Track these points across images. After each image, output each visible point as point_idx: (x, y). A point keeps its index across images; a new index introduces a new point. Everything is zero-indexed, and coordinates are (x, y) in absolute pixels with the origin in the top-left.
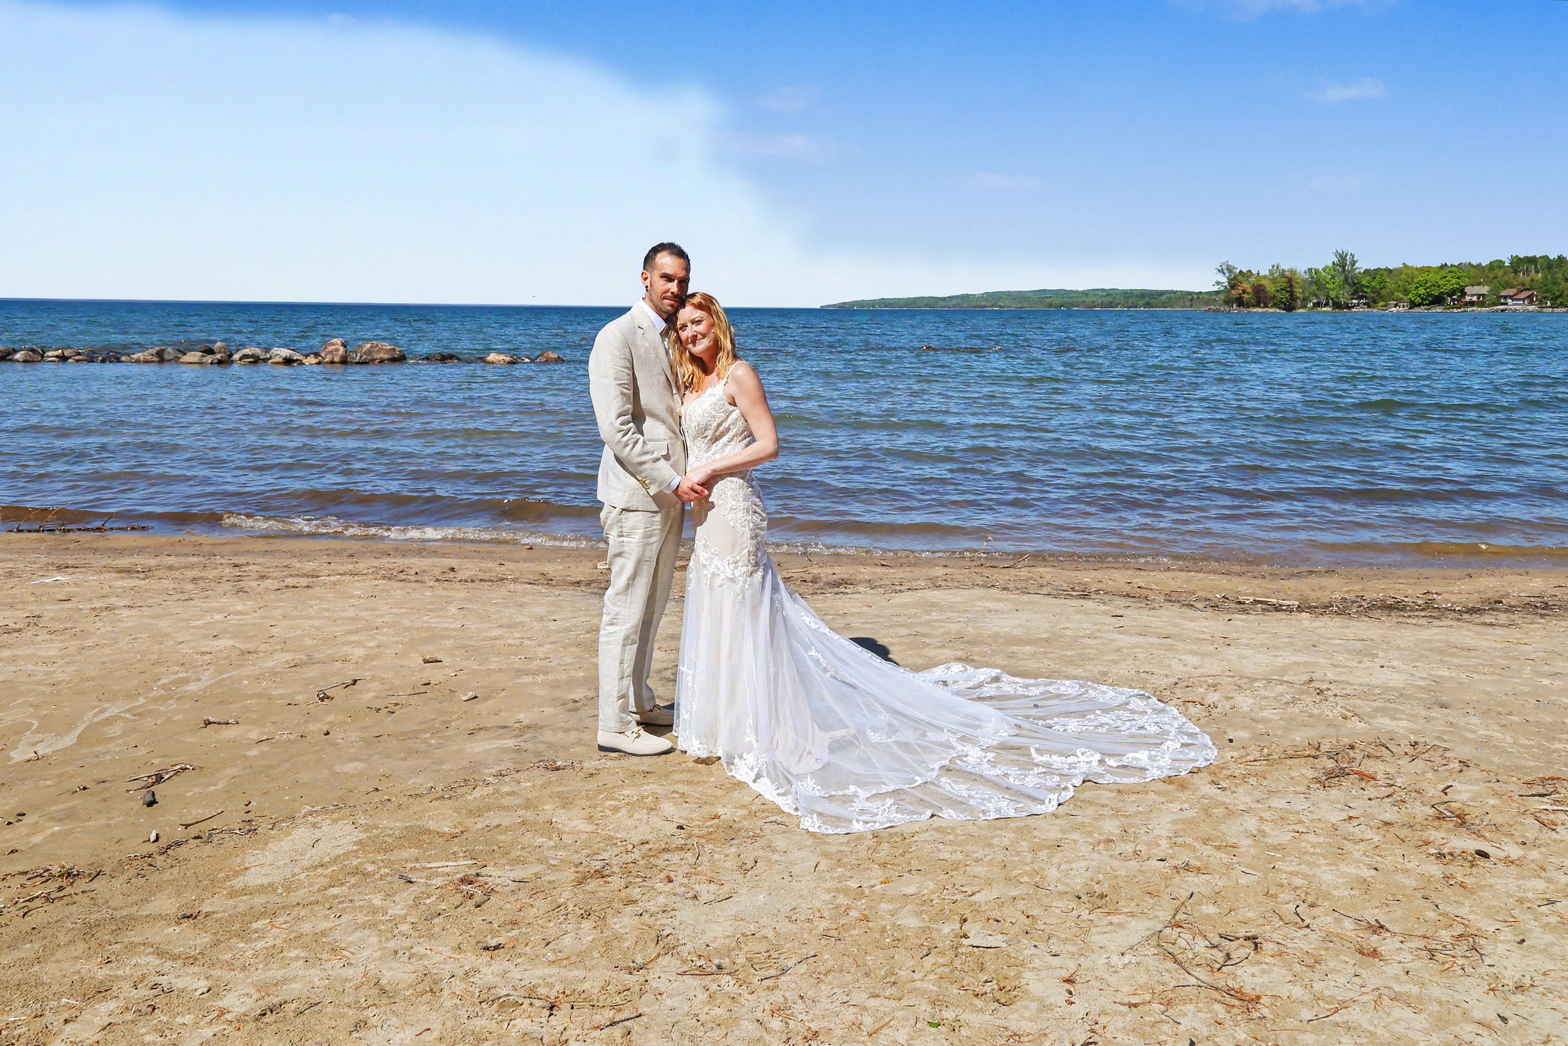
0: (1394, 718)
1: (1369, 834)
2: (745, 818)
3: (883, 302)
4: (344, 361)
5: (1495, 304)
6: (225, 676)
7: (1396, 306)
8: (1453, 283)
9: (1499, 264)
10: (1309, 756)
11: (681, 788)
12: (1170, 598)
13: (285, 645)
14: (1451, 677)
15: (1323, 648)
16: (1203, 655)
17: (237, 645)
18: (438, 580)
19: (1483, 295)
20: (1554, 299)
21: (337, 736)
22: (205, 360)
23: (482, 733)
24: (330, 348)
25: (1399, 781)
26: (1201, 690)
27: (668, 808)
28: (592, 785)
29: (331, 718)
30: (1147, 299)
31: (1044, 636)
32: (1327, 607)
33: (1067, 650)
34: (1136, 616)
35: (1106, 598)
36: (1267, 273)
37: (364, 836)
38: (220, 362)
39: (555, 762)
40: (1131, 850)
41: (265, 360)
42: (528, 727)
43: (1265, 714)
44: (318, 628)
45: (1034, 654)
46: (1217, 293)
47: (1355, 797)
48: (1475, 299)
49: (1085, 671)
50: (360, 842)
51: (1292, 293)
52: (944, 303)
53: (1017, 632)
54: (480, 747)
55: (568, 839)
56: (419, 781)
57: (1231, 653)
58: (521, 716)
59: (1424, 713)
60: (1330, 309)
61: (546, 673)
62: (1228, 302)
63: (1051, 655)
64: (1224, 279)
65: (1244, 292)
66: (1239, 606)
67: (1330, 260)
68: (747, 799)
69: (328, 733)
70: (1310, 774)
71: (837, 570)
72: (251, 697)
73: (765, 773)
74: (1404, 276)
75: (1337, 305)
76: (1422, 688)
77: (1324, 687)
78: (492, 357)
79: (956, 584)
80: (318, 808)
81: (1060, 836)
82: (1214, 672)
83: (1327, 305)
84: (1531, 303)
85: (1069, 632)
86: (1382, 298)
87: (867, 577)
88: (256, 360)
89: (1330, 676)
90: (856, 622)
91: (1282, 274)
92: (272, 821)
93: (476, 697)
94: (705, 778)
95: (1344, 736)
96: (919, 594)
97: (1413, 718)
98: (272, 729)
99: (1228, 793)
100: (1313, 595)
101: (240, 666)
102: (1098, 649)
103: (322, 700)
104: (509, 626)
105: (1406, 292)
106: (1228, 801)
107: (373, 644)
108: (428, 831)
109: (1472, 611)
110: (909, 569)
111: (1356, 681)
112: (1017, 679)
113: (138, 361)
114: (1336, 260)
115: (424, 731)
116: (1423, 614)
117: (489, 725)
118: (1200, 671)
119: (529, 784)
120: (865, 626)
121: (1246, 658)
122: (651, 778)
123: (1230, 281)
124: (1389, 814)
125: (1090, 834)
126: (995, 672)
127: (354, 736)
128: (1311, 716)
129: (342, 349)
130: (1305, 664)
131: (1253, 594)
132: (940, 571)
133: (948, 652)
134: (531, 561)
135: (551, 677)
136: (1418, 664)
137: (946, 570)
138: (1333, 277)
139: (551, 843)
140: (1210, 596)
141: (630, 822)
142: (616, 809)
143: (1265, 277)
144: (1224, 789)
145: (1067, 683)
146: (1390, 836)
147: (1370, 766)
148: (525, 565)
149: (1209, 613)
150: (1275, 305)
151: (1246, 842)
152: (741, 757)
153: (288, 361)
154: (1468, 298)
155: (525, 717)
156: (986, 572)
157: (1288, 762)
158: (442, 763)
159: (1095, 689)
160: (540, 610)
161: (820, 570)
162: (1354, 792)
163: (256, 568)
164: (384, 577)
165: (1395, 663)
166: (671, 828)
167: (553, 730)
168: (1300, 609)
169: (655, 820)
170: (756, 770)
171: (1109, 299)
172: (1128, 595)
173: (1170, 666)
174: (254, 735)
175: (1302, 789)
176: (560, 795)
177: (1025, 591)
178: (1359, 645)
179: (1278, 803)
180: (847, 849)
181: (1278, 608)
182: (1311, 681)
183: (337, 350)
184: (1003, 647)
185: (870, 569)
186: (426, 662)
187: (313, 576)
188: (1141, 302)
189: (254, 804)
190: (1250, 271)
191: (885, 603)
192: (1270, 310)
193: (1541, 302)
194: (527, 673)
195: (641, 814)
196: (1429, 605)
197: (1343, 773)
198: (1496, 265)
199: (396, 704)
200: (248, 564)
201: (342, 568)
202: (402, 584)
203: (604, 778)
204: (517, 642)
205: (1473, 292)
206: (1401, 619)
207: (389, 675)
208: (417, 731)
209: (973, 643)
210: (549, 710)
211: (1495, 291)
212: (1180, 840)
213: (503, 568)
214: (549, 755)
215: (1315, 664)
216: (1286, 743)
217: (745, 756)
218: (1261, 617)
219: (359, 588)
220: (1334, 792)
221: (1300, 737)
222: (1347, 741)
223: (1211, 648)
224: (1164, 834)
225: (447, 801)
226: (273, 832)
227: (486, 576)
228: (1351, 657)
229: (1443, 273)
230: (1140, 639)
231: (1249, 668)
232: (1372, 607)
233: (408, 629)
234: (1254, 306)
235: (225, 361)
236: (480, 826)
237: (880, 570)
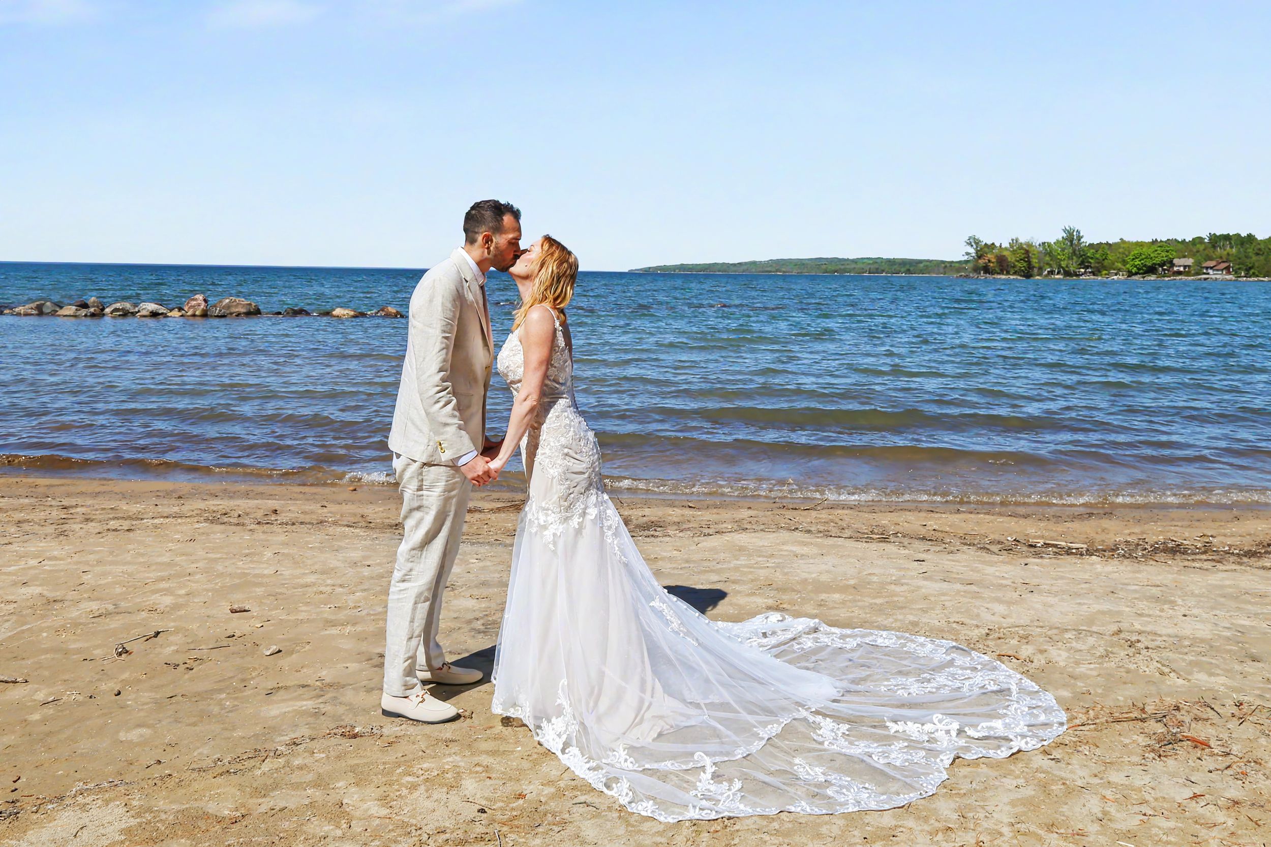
0: (1212, 674)
1: (1220, 817)
2: (552, 797)
3: (682, 267)
4: (205, 315)
5: (1198, 274)
6: (24, 628)
7: (1116, 274)
8: (1163, 256)
9: (1200, 240)
10: (1136, 719)
11: (486, 760)
12: (967, 541)
13: (94, 593)
14: (1253, 627)
15: (1121, 594)
16: (1009, 603)
17: (45, 593)
18: (259, 523)
19: (1189, 266)
20: (1248, 270)
21: (129, 698)
22: (79, 313)
23: (282, 692)
24: (194, 303)
25: (1235, 749)
26: (1014, 642)
27: (470, 786)
28: (391, 756)
29: (126, 675)
30: (908, 267)
31: (852, 582)
32: (1113, 550)
33: (874, 598)
34: (936, 559)
35: (906, 541)
36: (1008, 246)
37: (133, 822)
38: (93, 315)
39: (353, 727)
40: (973, 841)
41: (133, 314)
42: (330, 685)
43: (1082, 669)
44: (130, 575)
45: (844, 602)
46: (967, 262)
47: (1193, 769)
48: (1182, 269)
49: (896, 620)
50: (128, 831)
51: (1029, 262)
52: (735, 269)
53: (824, 578)
54: (275, 710)
55: (357, 828)
56: (205, 750)
57: (1036, 600)
58: (324, 673)
59: (1238, 667)
60: (1061, 277)
61: (354, 624)
62: (976, 270)
63: (859, 604)
64: (972, 251)
65: (989, 261)
66: (1032, 550)
67: (1060, 235)
68: (555, 773)
69: (119, 693)
70: (1142, 740)
71: (647, 511)
72: (46, 651)
73: (574, 742)
74: (1121, 250)
75: (1067, 274)
76: (1228, 639)
77: (1134, 638)
78: (338, 311)
79: (762, 527)
80: (91, 786)
81: (894, 823)
82: (1022, 622)
83: (1058, 273)
84: (1229, 273)
85: (875, 579)
86: (1105, 268)
87: (676, 520)
88: (125, 314)
89: (1138, 626)
90: (666, 567)
91: (1021, 247)
92: (39, 802)
93: (280, 651)
94: (510, 747)
95: (1169, 694)
96: (727, 537)
97: (1229, 673)
98: (61, 688)
99: (1062, 764)
100: (1099, 538)
101: (43, 617)
102: (906, 597)
103: (120, 654)
104: (323, 573)
105: (1124, 262)
106: (1063, 774)
107: (183, 592)
108: (206, 816)
109: (1250, 554)
110: (715, 510)
111: (1164, 631)
112: (834, 630)
113: (19, 314)
114: (1065, 235)
115: (220, 691)
116: (1204, 557)
117: (289, 684)
118: (1010, 621)
119: (323, 755)
120: (676, 572)
121: (1051, 606)
122: (454, 748)
123: (977, 251)
124: (1234, 791)
125: (926, 819)
126: (812, 623)
127: (146, 696)
128: (1128, 671)
129: (203, 303)
130: (1109, 612)
131: (1042, 537)
132: (745, 513)
133: (760, 601)
134: (353, 502)
135: (359, 628)
136: (1217, 612)
137: (751, 513)
138: (1063, 250)
139: (339, 833)
140: (1002, 539)
141: (429, 804)
142: (413, 787)
143: (1006, 249)
144: (1057, 760)
145: (885, 633)
146: (1243, 818)
147: (1201, 731)
148: (347, 507)
149: (1004, 556)
150: (1015, 273)
151: (1094, 828)
152: (549, 721)
153: (154, 315)
154: (1175, 269)
155: (327, 674)
156: (789, 514)
157: (1118, 727)
158: (234, 729)
159: (912, 641)
160: (356, 555)
161: (630, 512)
162: (1191, 763)
163: (83, 510)
164: (207, 520)
165: (1195, 611)
166: (471, 812)
167: (354, 689)
168: (1089, 553)
169: (454, 800)
170: (564, 737)
171: (876, 266)
172: (924, 538)
173: (978, 615)
174: (41, 696)
175: (1136, 759)
176: (353, 769)
177: (827, 535)
178: (1155, 591)
179: (1116, 777)
180: (663, 840)
181: (1069, 552)
182: (1120, 631)
183: (199, 305)
184: (812, 595)
185: (678, 511)
186: (233, 611)
187: (137, 519)
188: (903, 270)
189: (23, 780)
190: (993, 244)
191: (694, 547)
192: (1012, 277)
193: (1236, 273)
194: (332, 624)
195: (439, 794)
196: (1207, 549)
197: (1175, 740)
198: (1198, 240)
199: (196, 659)
200: (77, 506)
201: (166, 510)
202: (223, 527)
203: (404, 747)
204: (329, 589)
205: (1180, 263)
206: (1186, 563)
207: (194, 626)
208: (213, 691)
209: (782, 590)
210: (353, 666)
211: (1198, 263)
212: (1022, 827)
213: (325, 510)
214: (348, 720)
215: (1119, 613)
216: (1109, 703)
217: (554, 720)
218: (1053, 561)
219: (182, 529)
220: (1171, 762)
221: (1123, 696)
222: (1170, 701)
223: (1015, 595)
224: (1006, 819)
225: (233, 776)
226: (35, 816)
227: (307, 518)
228: (1152, 605)
229: (1155, 247)
230: (945, 585)
231: (1056, 618)
232: (1156, 550)
233: (221, 575)
234: (998, 273)
235: (99, 315)
236: (263, 809)
237: (690, 512)
